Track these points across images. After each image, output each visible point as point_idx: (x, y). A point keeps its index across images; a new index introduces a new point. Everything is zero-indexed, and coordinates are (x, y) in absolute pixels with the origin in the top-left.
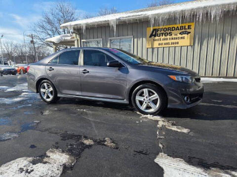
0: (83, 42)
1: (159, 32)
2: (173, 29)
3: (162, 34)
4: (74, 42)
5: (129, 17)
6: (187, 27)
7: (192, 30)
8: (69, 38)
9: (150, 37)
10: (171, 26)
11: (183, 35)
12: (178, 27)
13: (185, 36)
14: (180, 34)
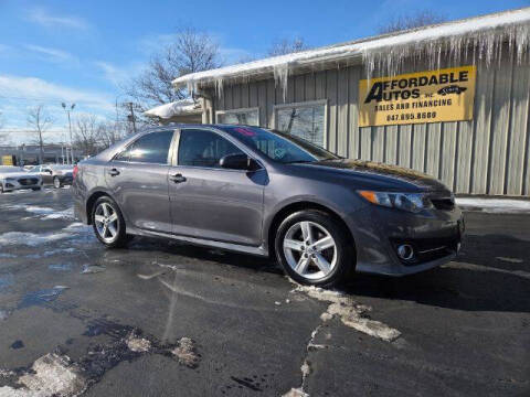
0: (219, 115)
1: (389, 90)
2: (425, 82)
3: (397, 93)
4: (200, 115)
5: (317, 56)
6: (456, 77)
7: (470, 83)
8: (190, 108)
9: (368, 101)
10: (417, 75)
11: (448, 97)
12: (434, 77)
13: (453, 97)
14: (440, 92)
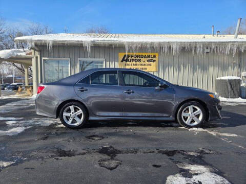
1: (130, 58)
2: (142, 57)
3: (133, 60)
6: (152, 56)
7: (156, 59)
9: (122, 61)
10: (140, 54)
11: (150, 63)
12: (145, 55)
13: (152, 63)
14: (148, 61)
